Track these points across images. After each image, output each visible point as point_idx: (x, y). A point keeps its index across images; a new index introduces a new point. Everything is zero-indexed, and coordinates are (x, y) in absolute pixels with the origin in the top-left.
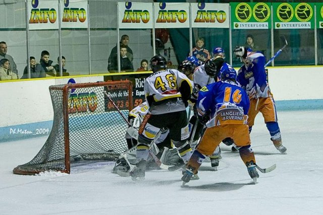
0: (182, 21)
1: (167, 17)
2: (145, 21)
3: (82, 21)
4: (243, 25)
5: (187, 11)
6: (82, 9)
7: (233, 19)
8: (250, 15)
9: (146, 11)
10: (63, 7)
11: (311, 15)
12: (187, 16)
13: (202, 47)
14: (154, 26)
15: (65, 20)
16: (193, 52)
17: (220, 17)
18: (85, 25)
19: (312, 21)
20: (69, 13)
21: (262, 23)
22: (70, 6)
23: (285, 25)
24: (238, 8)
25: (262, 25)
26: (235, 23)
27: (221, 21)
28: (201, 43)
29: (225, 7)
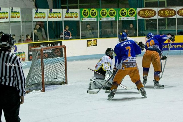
0: (59, 17)
1: (53, 15)
2: (44, 18)
3: (18, 17)
4: (86, 19)
5: (61, 13)
6: (18, 12)
7: (81, 16)
8: (89, 14)
9: (44, 13)
10: (11, 11)
11: (115, 14)
12: (61, 15)
13: (68, 30)
14: (48, 20)
15: (12, 17)
16: (64, 32)
17: (75, 15)
18: (20, 20)
19: (116, 17)
20: (13, 14)
21: (94, 18)
22: (13, 11)
23: (104, 19)
24: (83, 11)
25: (94, 19)
26: (82, 18)
27: (76, 17)
28: (67, 28)
29: (77, 11)
